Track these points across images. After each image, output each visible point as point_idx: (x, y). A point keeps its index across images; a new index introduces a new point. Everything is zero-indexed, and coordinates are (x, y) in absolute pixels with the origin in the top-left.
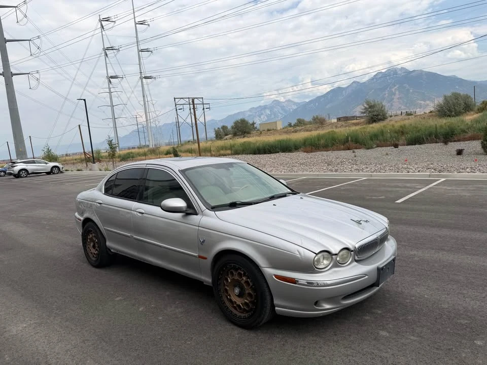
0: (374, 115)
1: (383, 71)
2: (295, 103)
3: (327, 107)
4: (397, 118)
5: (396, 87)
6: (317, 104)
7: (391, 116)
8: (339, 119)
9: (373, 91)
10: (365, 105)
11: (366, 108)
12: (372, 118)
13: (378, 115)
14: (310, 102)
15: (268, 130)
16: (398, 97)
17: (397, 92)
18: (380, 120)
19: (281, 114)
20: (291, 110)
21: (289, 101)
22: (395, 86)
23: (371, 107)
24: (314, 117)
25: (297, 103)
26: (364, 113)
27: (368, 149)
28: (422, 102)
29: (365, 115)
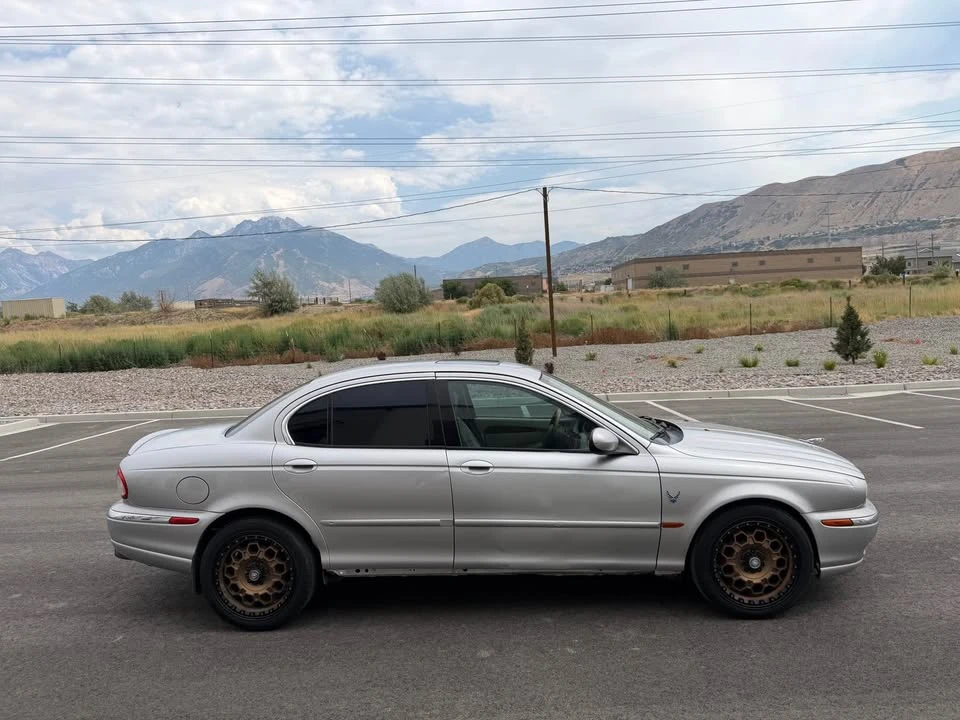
0: (273, 301)
1: (255, 219)
2: (64, 262)
3: (142, 276)
4: (315, 309)
5: (277, 253)
6: (118, 268)
7: (304, 305)
8: (199, 304)
9: (237, 253)
10: (257, 281)
11: (257, 287)
12: (271, 306)
13: (281, 301)
14: (101, 262)
15: (28, 318)
16: (285, 269)
17: (281, 262)
18: (285, 310)
19: (27, 281)
20: (55, 276)
21: (49, 254)
22: (277, 250)
23: (266, 285)
24: (125, 295)
25: (70, 261)
26: (254, 295)
27: (331, 361)
28: (327, 284)
29: (256, 299)
